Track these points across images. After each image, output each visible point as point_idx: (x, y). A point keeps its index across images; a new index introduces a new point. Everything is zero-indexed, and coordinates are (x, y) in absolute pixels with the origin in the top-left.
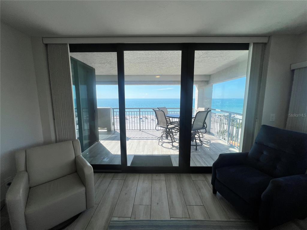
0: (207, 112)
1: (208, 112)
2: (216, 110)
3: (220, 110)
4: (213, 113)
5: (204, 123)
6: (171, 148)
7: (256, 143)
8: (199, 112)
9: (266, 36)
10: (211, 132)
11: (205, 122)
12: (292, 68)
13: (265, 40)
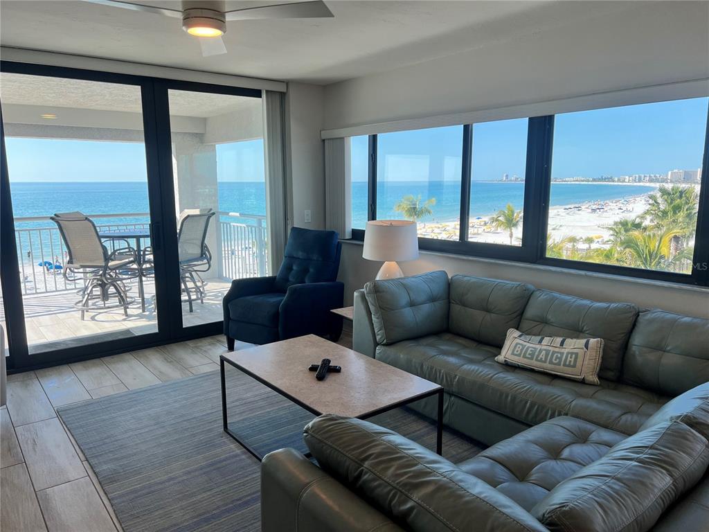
0: (206, 217)
1: (209, 215)
2: (230, 214)
3: (238, 214)
4: (224, 223)
5: (203, 247)
6: (124, 320)
7: (286, 257)
8: (188, 216)
9: (284, 82)
10: (224, 275)
11: (206, 247)
12: (323, 138)
13: (282, 88)
